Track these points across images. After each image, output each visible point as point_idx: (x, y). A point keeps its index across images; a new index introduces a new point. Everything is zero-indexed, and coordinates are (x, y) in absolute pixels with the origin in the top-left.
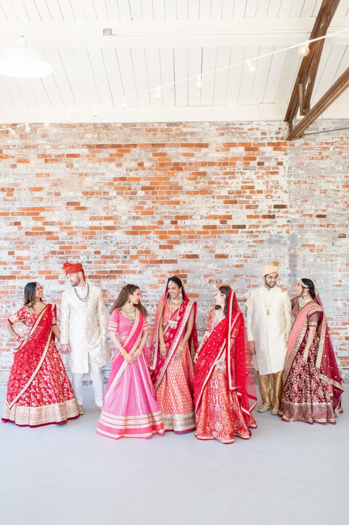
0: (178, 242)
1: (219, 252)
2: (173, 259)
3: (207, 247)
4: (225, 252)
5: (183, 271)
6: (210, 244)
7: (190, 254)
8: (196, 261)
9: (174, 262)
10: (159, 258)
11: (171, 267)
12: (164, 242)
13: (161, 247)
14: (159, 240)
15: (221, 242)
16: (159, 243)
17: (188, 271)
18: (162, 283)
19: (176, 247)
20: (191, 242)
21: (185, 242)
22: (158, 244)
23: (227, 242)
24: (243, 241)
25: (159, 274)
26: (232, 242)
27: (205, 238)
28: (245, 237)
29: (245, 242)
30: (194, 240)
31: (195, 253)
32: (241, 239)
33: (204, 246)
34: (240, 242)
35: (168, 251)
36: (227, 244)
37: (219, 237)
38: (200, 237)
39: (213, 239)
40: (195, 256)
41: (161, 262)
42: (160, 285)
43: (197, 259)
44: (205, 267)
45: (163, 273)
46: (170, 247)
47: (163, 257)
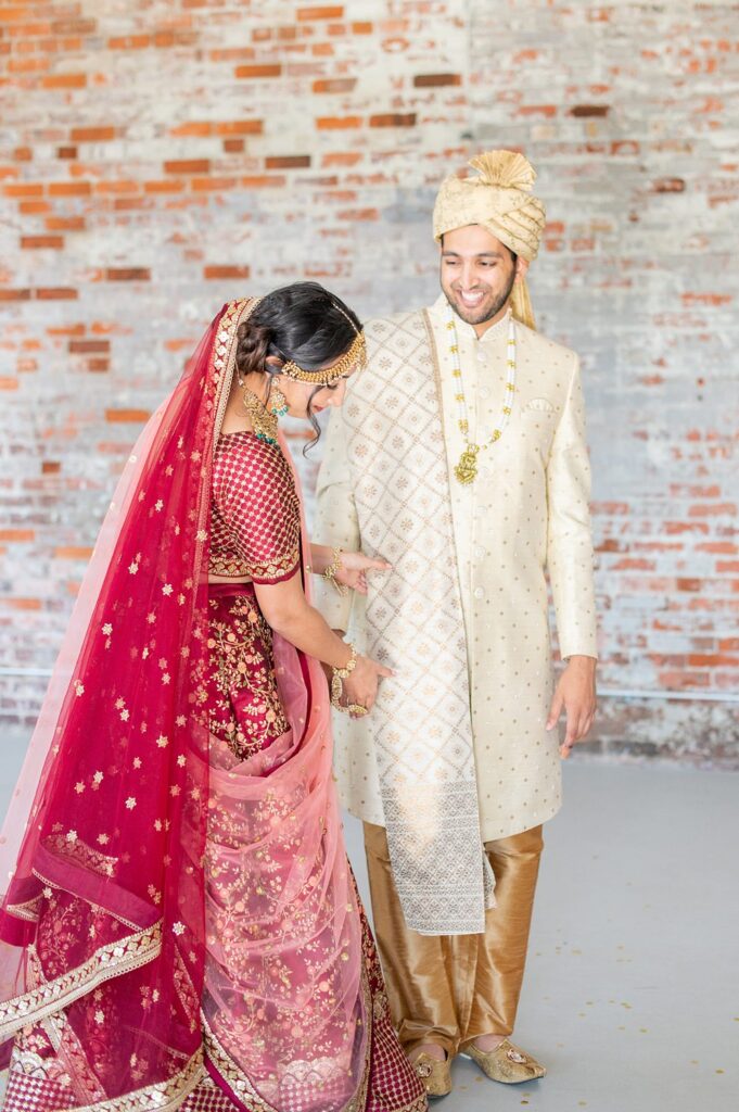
0: (78, 225)
1: (217, 256)
2: (65, 283)
3: (176, 239)
4: (241, 255)
5: (97, 328)
6: (189, 226)
7: (119, 265)
8: (137, 290)
9: (68, 294)
10: (19, 282)
11: (56, 313)
12: (34, 226)
13: (29, 243)
14: (17, 218)
15: (225, 221)
16: (19, 228)
17: (113, 328)
18: (27, 369)
19: (76, 243)
20: (124, 222)
21: (103, 222)
22: (16, 233)
23: (246, 218)
24: (302, 215)
25: (17, 337)
26: (262, 219)
27: (170, 205)
28: (309, 199)
29: (308, 220)
30: (134, 214)
31: (135, 261)
32: (291, 206)
33: (168, 235)
34: (289, 218)
35: (48, 255)
36: (246, 227)
37: (220, 201)
38: (152, 205)
39: (196, 208)
40: (138, 274)
41: (24, 295)
42: (25, 377)
43: (144, 285)
44: (170, 313)
45: (30, 336)
46: (55, 243)
47: (31, 278)
